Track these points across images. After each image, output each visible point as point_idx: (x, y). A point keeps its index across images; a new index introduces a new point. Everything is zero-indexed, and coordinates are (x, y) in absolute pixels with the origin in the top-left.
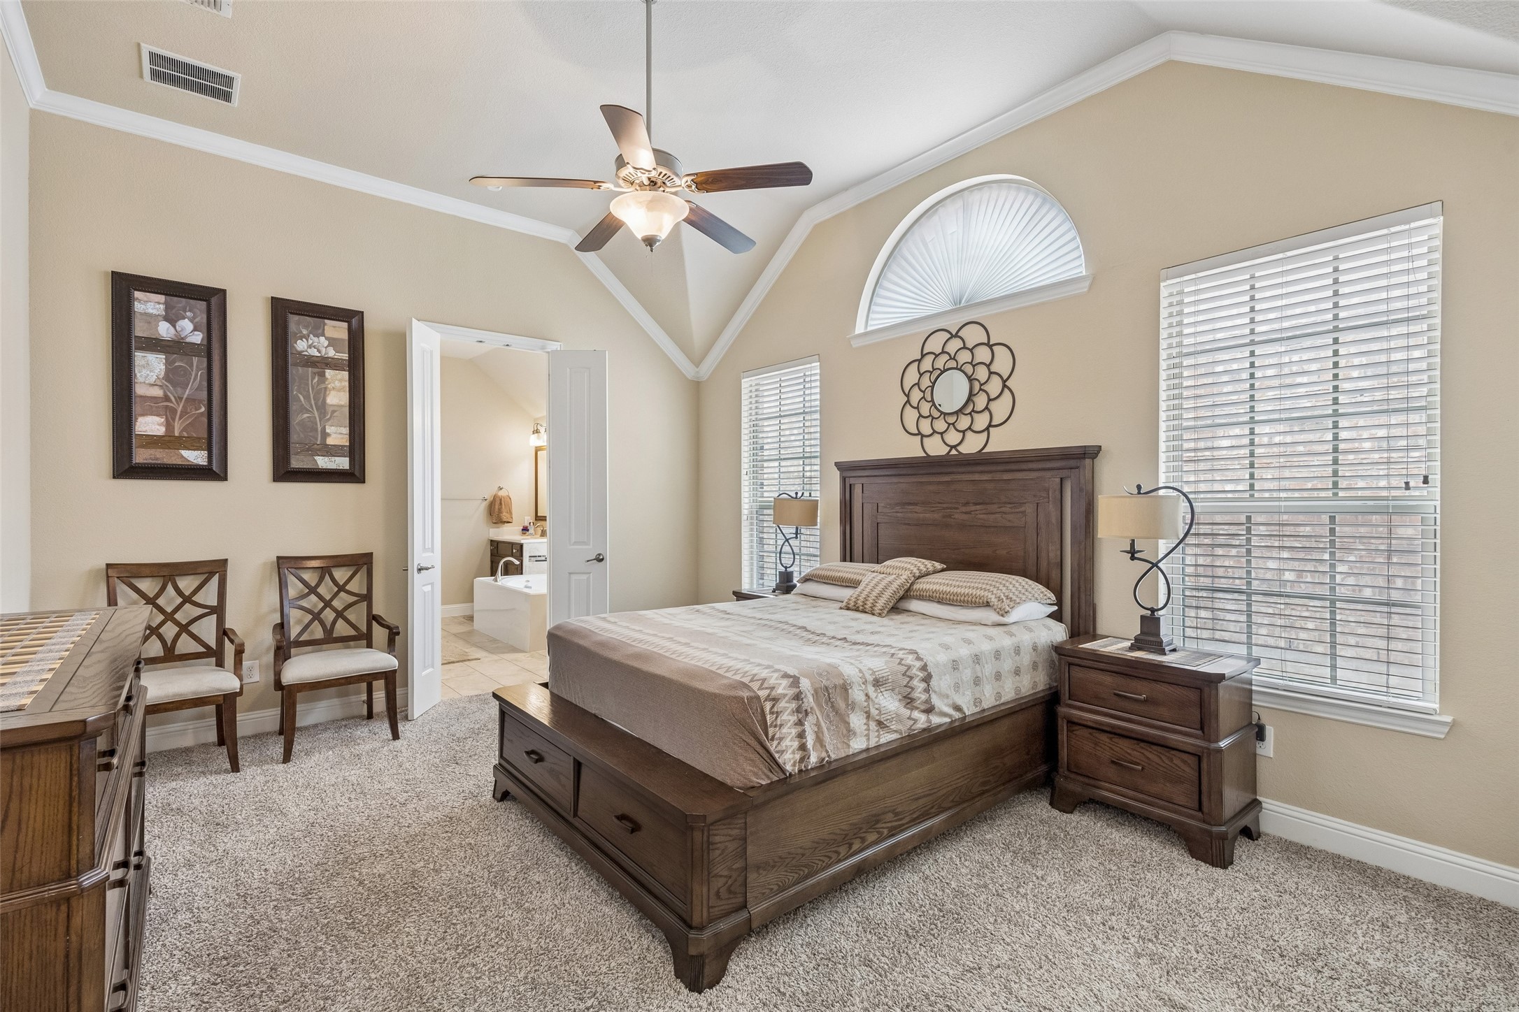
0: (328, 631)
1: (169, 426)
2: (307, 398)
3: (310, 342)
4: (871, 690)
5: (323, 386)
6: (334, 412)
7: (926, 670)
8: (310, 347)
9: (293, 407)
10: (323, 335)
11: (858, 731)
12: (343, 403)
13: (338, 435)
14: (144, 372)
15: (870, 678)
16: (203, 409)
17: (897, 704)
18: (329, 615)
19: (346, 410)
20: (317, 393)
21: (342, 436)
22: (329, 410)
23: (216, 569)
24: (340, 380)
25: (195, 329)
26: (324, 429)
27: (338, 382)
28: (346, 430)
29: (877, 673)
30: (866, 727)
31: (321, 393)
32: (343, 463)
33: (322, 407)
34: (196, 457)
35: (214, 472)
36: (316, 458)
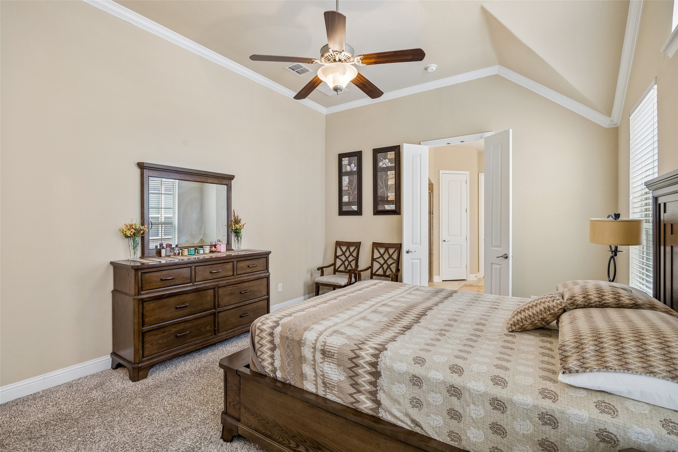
0: (385, 272)
1: (349, 198)
2: (382, 183)
3: (383, 162)
4: (319, 356)
5: (387, 178)
6: (390, 187)
7: (376, 368)
8: (383, 164)
9: (379, 187)
10: (387, 158)
11: (309, 378)
12: (393, 183)
13: (391, 196)
14: (345, 182)
15: (319, 346)
16: (356, 192)
17: (343, 378)
18: (385, 266)
19: (394, 186)
20: (385, 181)
21: (392, 197)
22: (389, 187)
23: (358, 245)
24: (392, 175)
25: (355, 166)
26: (387, 194)
27: (391, 174)
28: (394, 194)
29: (326, 347)
30: (314, 379)
31: (387, 180)
32: (392, 207)
33: (387, 186)
34: (355, 208)
35: (359, 212)
36: (385, 206)
